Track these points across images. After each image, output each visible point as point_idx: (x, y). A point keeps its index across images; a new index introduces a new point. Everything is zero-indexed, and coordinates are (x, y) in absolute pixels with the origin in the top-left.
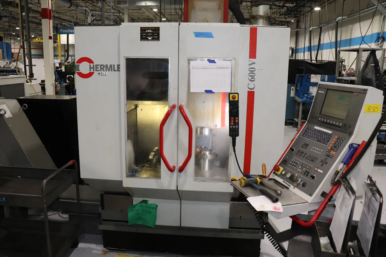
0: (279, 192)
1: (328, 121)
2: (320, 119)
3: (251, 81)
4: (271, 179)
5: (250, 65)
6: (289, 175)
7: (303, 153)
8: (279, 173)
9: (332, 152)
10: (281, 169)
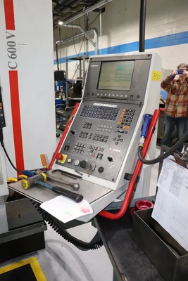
0: (76, 186)
1: (109, 95)
2: (98, 94)
3: (11, 58)
4: (55, 171)
5: (8, 37)
6: (77, 163)
7: (87, 134)
8: (63, 162)
9: (124, 127)
10: (65, 156)
